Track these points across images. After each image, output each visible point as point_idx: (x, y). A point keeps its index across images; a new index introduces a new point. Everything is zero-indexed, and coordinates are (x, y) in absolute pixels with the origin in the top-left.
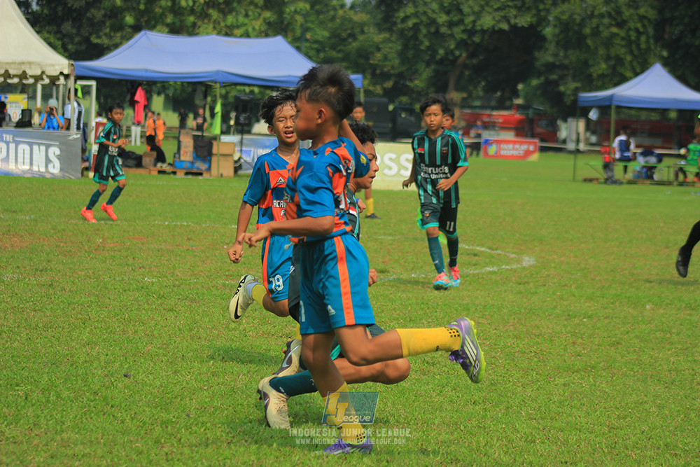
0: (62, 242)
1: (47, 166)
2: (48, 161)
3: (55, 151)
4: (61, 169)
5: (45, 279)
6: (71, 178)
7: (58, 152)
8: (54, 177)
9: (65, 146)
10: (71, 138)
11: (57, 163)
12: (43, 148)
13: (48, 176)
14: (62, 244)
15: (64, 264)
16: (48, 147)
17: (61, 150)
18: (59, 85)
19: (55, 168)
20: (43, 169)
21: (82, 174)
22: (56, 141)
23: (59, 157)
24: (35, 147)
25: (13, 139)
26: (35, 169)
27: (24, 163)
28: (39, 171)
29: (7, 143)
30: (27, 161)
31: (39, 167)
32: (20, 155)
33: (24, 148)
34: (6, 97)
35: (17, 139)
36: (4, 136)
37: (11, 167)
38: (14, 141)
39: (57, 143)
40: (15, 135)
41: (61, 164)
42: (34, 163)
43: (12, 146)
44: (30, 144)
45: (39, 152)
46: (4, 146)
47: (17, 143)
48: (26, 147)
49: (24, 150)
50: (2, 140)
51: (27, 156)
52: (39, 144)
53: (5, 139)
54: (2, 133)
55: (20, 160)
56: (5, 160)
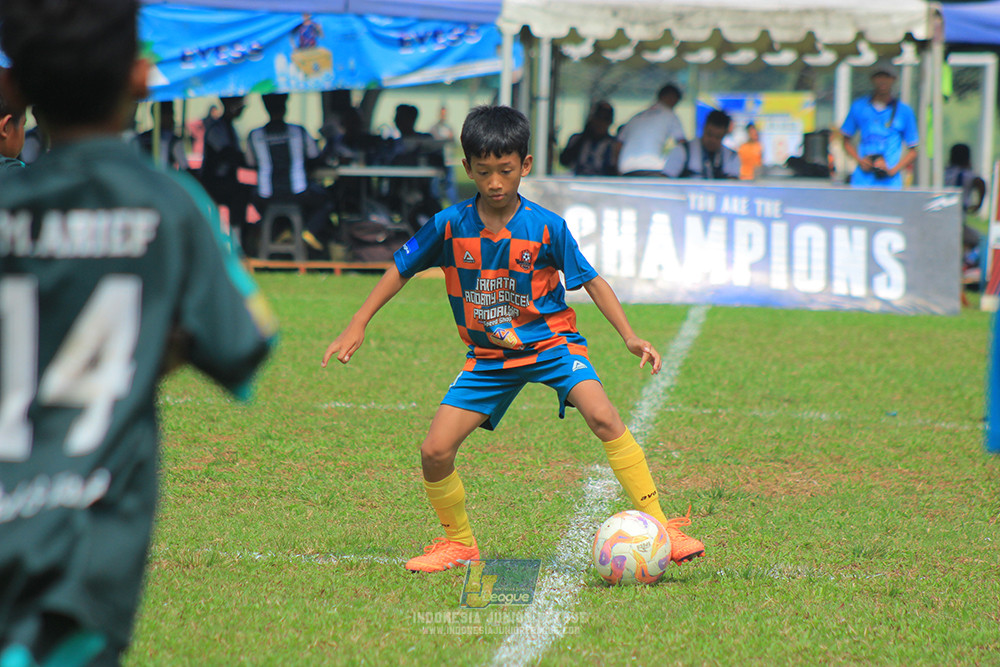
0: (919, 481)
1: (870, 282)
2: (873, 269)
3: (890, 241)
4: (910, 287)
5: (881, 576)
6: (933, 314)
7: (898, 242)
8: (889, 316)
9: (918, 227)
10: (935, 205)
11: (897, 273)
12: (860, 234)
13: (875, 306)
14: (919, 487)
15: (929, 537)
16: (873, 230)
17: (909, 240)
18: (900, 68)
19: (892, 289)
20: (859, 290)
21: (965, 302)
22: (895, 214)
23: (902, 258)
24: (840, 233)
25: (782, 211)
26: (840, 288)
27: (809, 273)
28: (850, 297)
29: (767, 222)
30: (819, 267)
31: (850, 283)
32: (800, 253)
33: (810, 234)
34: (758, 103)
35: (793, 211)
36: (759, 203)
37: (778, 281)
38: (784, 217)
39: (897, 221)
40: (787, 199)
41: (908, 274)
42: (838, 273)
43: (780, 229)
44: (828, 225)
45: (850, 246)
46: (758, 229)
47: (793, 223)
48: (816, 233)
49: (810, 240)
50: (752, 214)
51: (819, 255)
52: (851, 225)
53: (759, 211)
54: (752, 196)
55: (800, 265)
56: (763, 265)
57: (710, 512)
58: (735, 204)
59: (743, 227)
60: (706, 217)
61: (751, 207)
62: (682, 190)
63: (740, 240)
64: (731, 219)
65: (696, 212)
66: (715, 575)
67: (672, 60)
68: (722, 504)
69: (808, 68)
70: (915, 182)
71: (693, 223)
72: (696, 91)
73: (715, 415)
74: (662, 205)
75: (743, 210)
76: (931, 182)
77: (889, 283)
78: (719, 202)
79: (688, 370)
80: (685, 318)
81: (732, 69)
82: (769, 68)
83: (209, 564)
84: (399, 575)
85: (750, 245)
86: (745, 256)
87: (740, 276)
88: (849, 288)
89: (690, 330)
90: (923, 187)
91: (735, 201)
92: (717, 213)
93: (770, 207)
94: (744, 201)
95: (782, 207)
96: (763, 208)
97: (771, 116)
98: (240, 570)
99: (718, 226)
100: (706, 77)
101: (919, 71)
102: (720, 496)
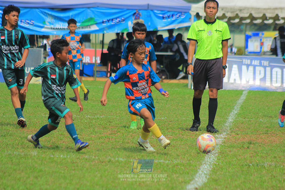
27: (277, 81)
29: (265, 67)
30: (279, 79)
32: (274, 76)
33: (277, 70)
34: (263, 34)
35: (272, 64)
36: (263, 62)
37: (268, 84)
38: (270, 66)
40: (271, 61)
43: (268, 69)
44: (282, 68)
46: (262, 69)
47: (272, 67)
48: (279, 70)
49: (277, 72)
50: (261, 65)
51: (279, 77)
54: (261, 60)
55: (274, 79)
56: (264, 79)
57: (248, 148)
58: (256, 62)
59: (258, 69)
60: (248, 66)
61: (260, 63)
62: (241, 58)
63: (257, 72)
64: (255, 67)
65: (245, 64)
66: (249, 165)
67: (239, 22)
68: (252, 146)
69: (276, 24)
71: (244, 68)
72: (246, 31)
73: (250, 121)
74: (236, 63)
75: (258, 64)
78: (251, 62)
79: (242, 108)
80: (242, 94)
81: (255, 25)
82: (266, 24)
83: (109, 162)
84: (161, 165)
85: (260, 74)
86: (258, 77)
87: (258, 83)
89: (243, 97)
91: (256, 61)
92: (251, 65)
93: (266, 63)
94: (258, 61)
95: (269, 63)
96: (264, 63)
97: (266, 38)
98: (117, 163)
99: (251, 68)
100: (248, 27)
102: (251, 143)
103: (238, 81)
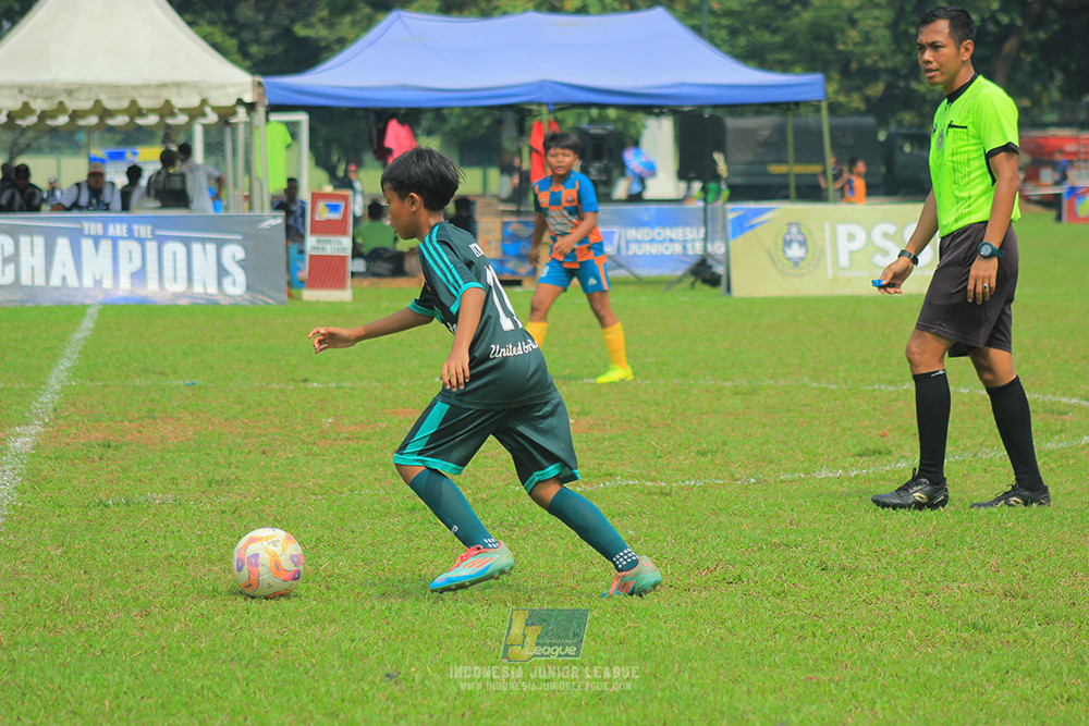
1: (220, 283)
2: (222, 272)
3: (234, 252)
4: (249, 288)
5: (226, 499)
6: (268, 304)
7: (240, 253)
8: (236, 304)
9: (253, 241)
10: (265, 225)
11: (240, 276)
12: (211, 248)
13: (224, 301)
16: (220, 244)
17: (246, 252)
18: (235, 123)
19: (237, 285)
20: (212, 290)
21: (290, 295)
22: (236, 232)
23: (242, 264)
24: (196, 248)
25: (152, 234)
26: (198, 289)
27: (175, 278)
28: (206, 293)
29: (142, 241)
30: (182, 273)
31: (205, 285)
32: (168, 264)
33: (174, 249)
34: (135, 153)
35: (160, 233)
36: (135, 227)
37: (151, 288)
38: (155, 237)
39: (239, 237)
40: (157, 224)
41: (248, 276)
42: (196, 277)
43: (152, 246)
44: (187, 242)
45: (204, 256)
46: (135, 247)
47: (161, 241)
48: (180, 248)
49: (175, 254)
50: (131, 236)
51: (182, 265)
52: (203, 241)
53: (136, 235)
54: (130, 223)
55: (168, 272)
56: (139, 275)
58: (118, 229)
59: (125, 246)
60: (96, 239)
61: (130, 231)
62: (78, 220)
63: (123, 254)
64: (115, 240)
65: (89, 236)
66: (105, 504)
67: (67, 124)
68: (110, 452)
69: (168, 127)
70: (251, 208)
71: (87, 244)
72: (88, 146)
73: (106, 386)
74: (64, 232)
75: (125, 234)
76: (262, 208)
77: (234, 283)
78: (105, 228)
79: (86, 353)
80: (84, 315)
81: (112, 129)
82: (140, 128)
85: (130, 260)
86: (127, 268)
87: (125, 284)
88: (205, 287)
89: (87, 324)
90: (257, 212)
91: (118, 226)
92: (105, 236)
93: (144, 230)
94: (125, 227)
95: (153, 230)
96: (139, 231)
99: (106, 245)
100: (96, 136)
101: (250, 125)
102: (109, 446)
103: (72, 282)
